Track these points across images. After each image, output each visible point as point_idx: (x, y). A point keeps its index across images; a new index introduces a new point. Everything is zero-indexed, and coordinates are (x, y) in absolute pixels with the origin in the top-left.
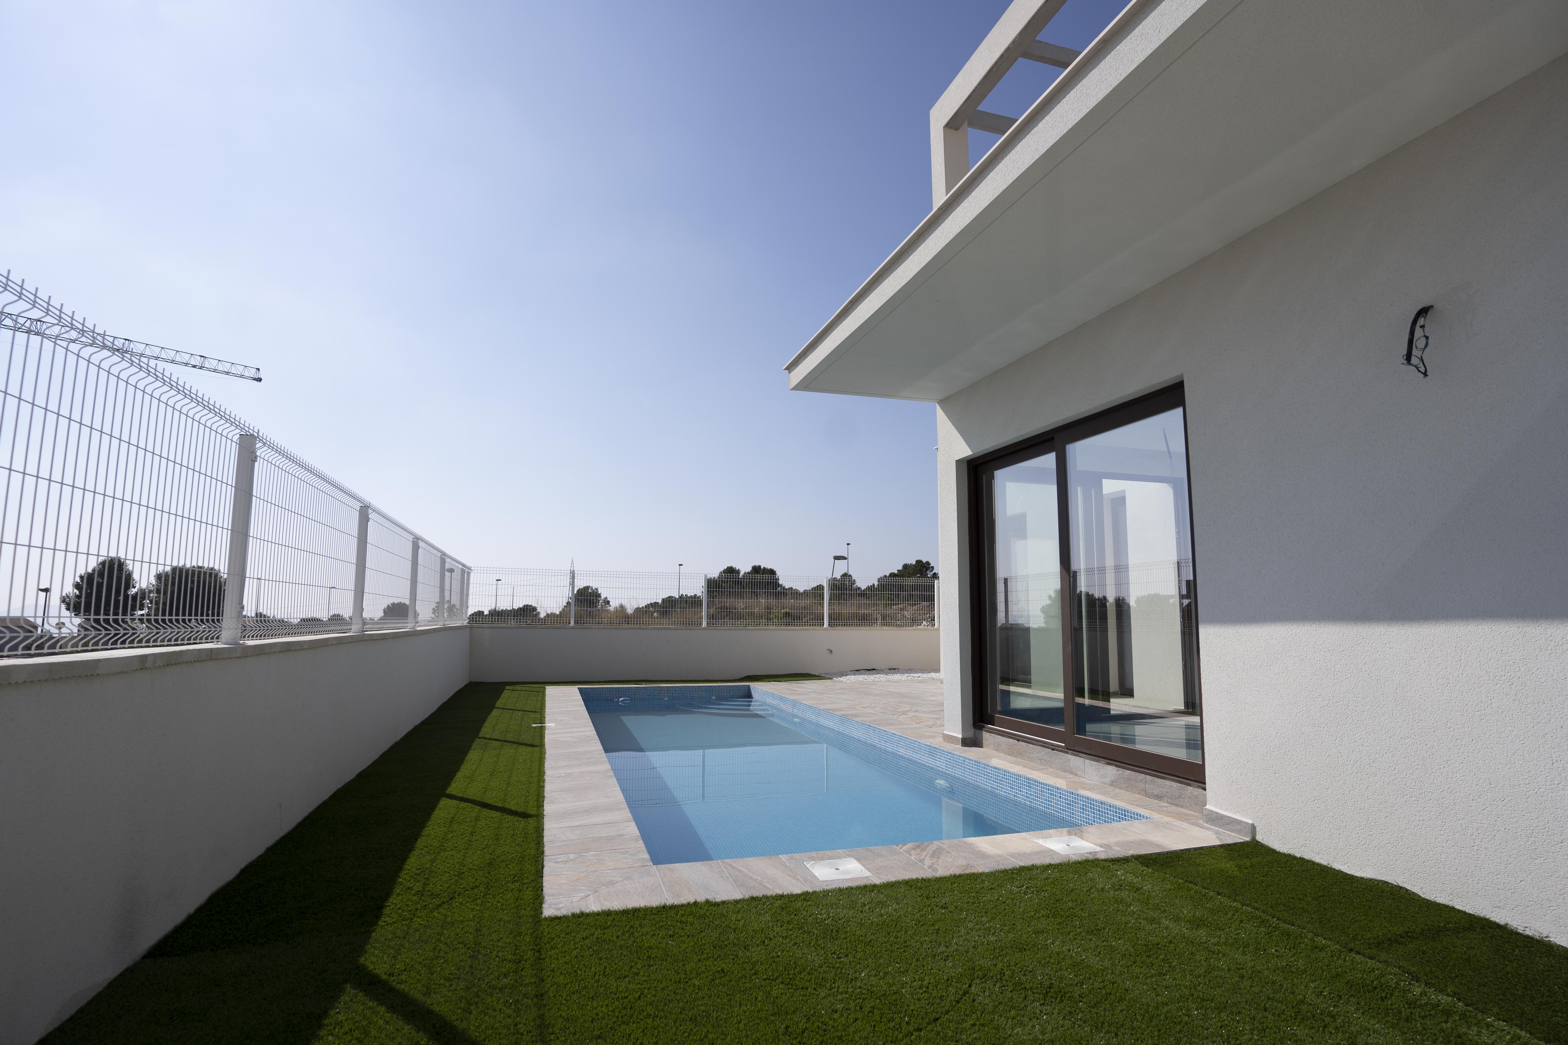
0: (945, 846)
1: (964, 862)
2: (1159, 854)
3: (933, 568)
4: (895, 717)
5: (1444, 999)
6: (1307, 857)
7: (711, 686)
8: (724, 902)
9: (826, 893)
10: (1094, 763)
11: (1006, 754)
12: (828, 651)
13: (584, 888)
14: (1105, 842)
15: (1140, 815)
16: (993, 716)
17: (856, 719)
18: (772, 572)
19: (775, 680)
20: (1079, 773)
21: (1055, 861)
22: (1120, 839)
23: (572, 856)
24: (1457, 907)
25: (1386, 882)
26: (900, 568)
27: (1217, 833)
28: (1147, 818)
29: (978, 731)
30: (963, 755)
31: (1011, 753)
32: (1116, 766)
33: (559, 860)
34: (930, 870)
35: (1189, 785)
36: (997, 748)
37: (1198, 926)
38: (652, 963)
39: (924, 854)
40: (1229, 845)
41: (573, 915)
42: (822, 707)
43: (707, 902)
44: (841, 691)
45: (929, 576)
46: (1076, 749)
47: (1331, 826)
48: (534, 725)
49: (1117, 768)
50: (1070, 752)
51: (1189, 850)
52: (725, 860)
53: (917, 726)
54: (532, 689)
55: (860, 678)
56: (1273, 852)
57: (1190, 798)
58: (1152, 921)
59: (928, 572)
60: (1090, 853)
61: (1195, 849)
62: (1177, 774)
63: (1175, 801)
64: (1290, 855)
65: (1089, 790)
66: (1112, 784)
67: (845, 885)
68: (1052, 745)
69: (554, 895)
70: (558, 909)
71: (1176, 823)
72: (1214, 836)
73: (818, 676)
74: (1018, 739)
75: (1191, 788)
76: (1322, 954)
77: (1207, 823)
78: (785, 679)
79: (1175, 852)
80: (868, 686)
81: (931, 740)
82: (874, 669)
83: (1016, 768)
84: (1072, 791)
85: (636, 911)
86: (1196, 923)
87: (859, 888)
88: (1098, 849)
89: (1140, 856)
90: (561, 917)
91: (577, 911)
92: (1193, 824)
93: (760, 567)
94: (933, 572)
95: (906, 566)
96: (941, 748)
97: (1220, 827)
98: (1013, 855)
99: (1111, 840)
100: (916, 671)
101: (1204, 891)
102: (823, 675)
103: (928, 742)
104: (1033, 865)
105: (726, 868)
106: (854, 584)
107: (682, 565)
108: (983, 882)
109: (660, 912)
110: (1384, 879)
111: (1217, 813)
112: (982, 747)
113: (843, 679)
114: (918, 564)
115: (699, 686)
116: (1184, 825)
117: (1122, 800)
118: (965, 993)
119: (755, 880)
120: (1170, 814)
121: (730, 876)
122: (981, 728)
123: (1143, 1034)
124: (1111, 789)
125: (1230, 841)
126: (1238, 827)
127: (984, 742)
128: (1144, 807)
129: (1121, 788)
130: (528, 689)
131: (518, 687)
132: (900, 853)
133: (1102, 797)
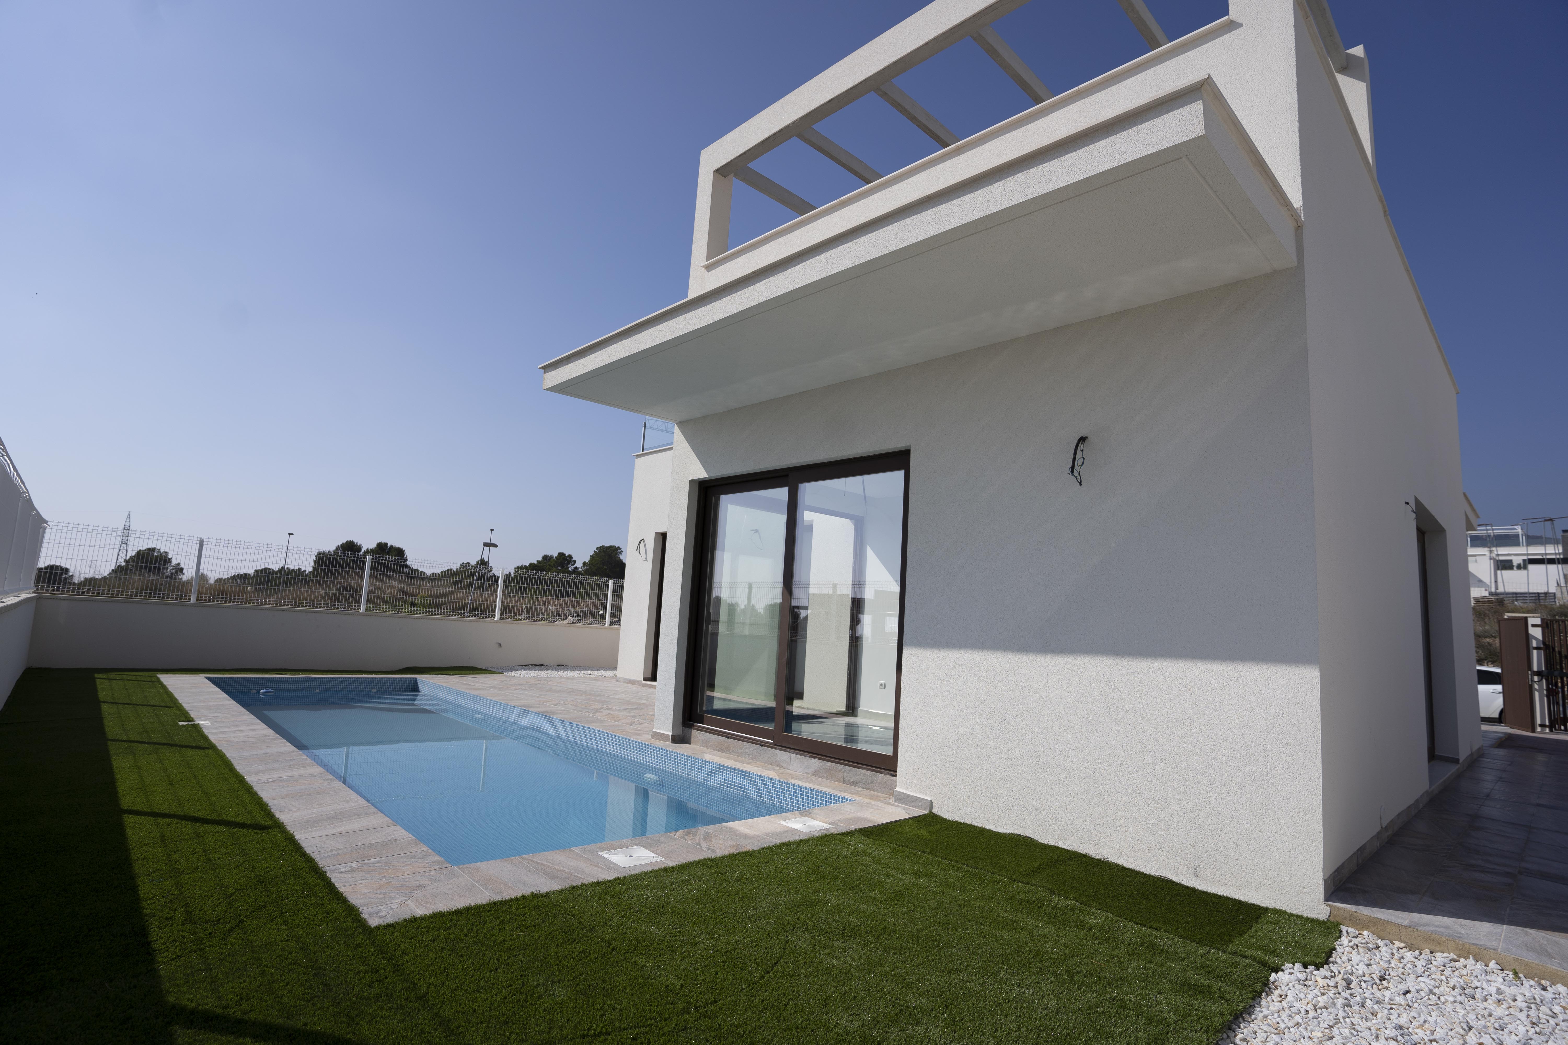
0: (710, 831)
1: (733, 843)
2: (872, 827)
3: (575, 561)
4: (591, 715)
5: (1070, 903)
6: (968, 822)
7: (372, 678)
8: (548, 893)
9: (635, 877)
10: (800, 757)
11: (714, 750)
12: (497, 645)
13: (395, 894)
14: (830, 820)
15: (844, 798)
16: (703, 716)
17: (555, 716)
18: (400, 552)
19: (442, 672)
20: (785, 765)
21: (804, 838)
22: (840, 817)
23: (355, 865)
24: (1061, 846)
25: (1019, 835)
26: (540, 559)
27: (905, 809)
28: (850, 800)
29: (687, 729)
30: (675, 751)
31: (719, 749)
32: (820, 759)
33: (342, 870)
34: (709, 851)
35: (881, 773)
36: (706, 744)
37: (919, 876)
38: (515, 953)
39: (697, 838)
40: (916, 817)
41: (405, 920)
42: (513, 703)
43: (532, 894)
44: (519, 687)
45: (570, 569)
46: (784, 745)
47: (987, 798)
48: (181, 723)
49: (820, 761)
50: (777, 747)
51: (891, 822)
52: (523, 856)
53: (617, 723)
54: (139, 678)
55: (533, 673)
56: (945, 820)
57: (880, 783)
58: (889, 875)
59: (569, 566)
60: (824, 829)
61: (895, 822)
62: (871, 764)
63: (867, 786)
64: (956, 822)
65: (796, 779)
66: (815, 774)
67: (649, 869)
68: (761, 741)
69: (365, 905)
70: (382, 917)
71: (873, 803)
72: (904, 812)
73: (487, 670)
74: (728, 736)
75: (882, 775)
76: (1000, 885)
77: (896, 802)
78: (454, 672)
79: (882, 825)
80: (546, 682)
81: (639, 737)
82: (542, 665)
83: (729, 763)
84: (784, 780)
85: (467, 910)
86: (918, 874)
87: (660, 870)
88: (829, 826)
89: (861, 829)
90: (393, 924)
91: (408, 917)
92: (886, 803)
93: (386, 544)
94: (575, 566)
95: (545, 558)
96: (652, 745)
97: (905, 804)
98: (768, 835)
99: (836, 818)
100: (584, 669)
101: (914, 852)
102: (491, 669)
103: (638, 739)
104: (789, 842)
105: (528, 863)
106: (491, 571)
107: (292, 534)
108: (757, 858)
109: (493, 908)
110: (1018, 833)
111: (904, 794)
112: (690, 743)
113: (514, 673)
114: (560, 556)
115: (358, 678)
116: (880, 804)
117: (827, 787)
118: (787, 942)
119: (564, 872)
120: (866, 796)
121: (538, 870)
122: (690, 727)
123: (916, 951)
124: (814, 778)
125: (916, 815)
126: (920, 804)
127: (692, 739)
128: (845, 791)
129: (822, 777)
130: (134, 678)
131: (112, 675)
132: (677, 839)
133: (807, 784)
